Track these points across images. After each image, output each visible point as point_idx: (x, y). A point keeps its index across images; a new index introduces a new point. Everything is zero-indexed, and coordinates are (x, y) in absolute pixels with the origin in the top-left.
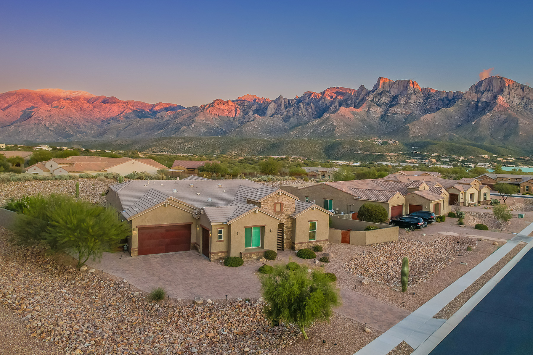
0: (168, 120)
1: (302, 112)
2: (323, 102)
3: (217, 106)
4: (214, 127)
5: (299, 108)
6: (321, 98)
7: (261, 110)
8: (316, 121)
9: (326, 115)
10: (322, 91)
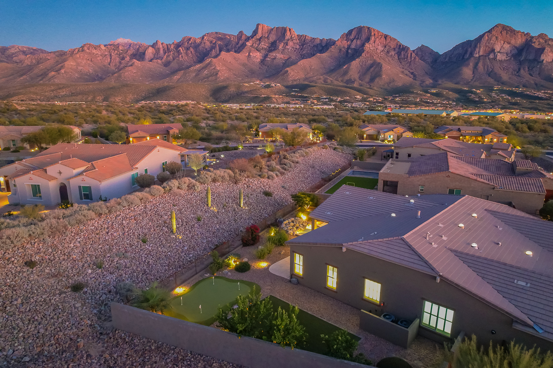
0: (30, 66)
1: (182, 57)
2: (203, 47)
3: (88, 51)
4: (89, 73)
5: (179, 52)
6: (201, 43)
7: (139, 55)
8: (198, 66)
9: (208, 61)
10: (201, 36)
